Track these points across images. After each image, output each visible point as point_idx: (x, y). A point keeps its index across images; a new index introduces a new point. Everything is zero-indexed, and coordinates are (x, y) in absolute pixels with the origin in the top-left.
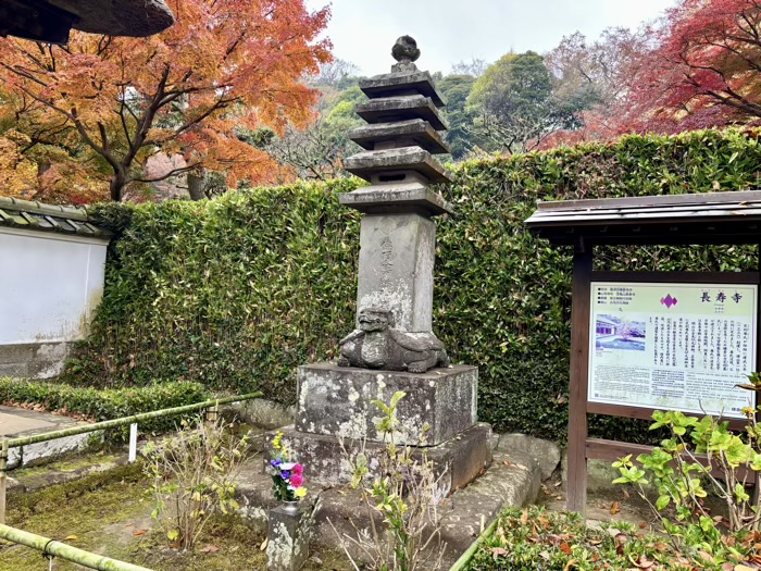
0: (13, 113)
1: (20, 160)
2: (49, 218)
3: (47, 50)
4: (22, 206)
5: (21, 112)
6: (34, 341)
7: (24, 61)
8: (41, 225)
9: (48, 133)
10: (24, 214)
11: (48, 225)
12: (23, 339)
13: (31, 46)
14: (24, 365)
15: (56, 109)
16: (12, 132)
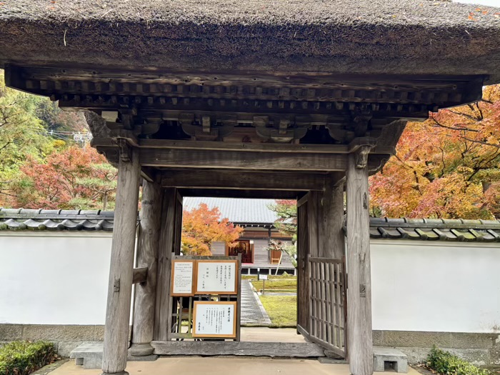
0: (460, 154)
1: (467, 186)
2: (491, 231)
3: (475, 107)
4: (469, 224)
5: (465, 153)
6: (492, 331)
7: (460, 119)
8: (485, 237)
9: (485, 162)
10: (471, 230)
11: (491, 237)
12: (483, 329)
13: (464, 108)
14: (487, 351)
15: (489, 144)
16: (460, 168)
